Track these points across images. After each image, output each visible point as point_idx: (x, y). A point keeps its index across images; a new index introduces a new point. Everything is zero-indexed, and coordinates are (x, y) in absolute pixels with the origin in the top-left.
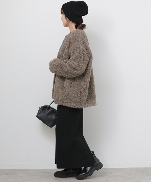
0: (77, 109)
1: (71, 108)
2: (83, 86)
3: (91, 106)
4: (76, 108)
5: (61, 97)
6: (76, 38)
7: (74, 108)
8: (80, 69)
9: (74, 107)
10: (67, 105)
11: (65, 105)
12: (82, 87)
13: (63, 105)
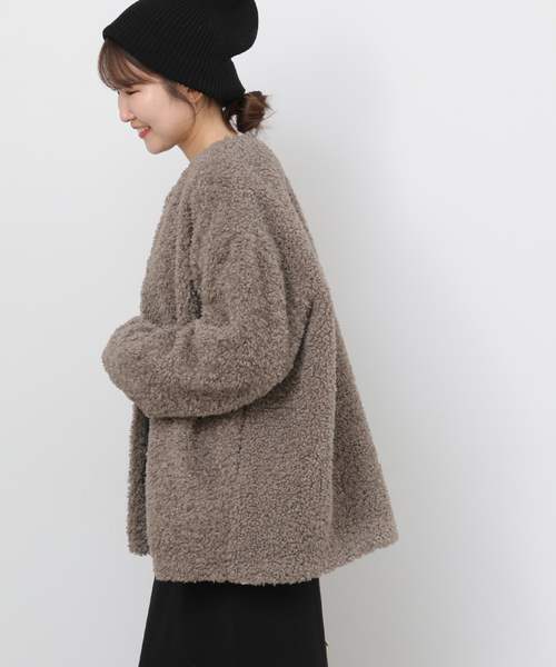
0: (296, 585)
1: (260, 588)
2: (310, 452)
3: (364, 551)
4: (287, 585)
5: (196, 535)
6: (215, 186)
7: (279, 585)
8: (251, 360)
9: (274, 582)
10: (234, 578)
11: (221, 579)
12: (302, 459)
13: (213, 578)
